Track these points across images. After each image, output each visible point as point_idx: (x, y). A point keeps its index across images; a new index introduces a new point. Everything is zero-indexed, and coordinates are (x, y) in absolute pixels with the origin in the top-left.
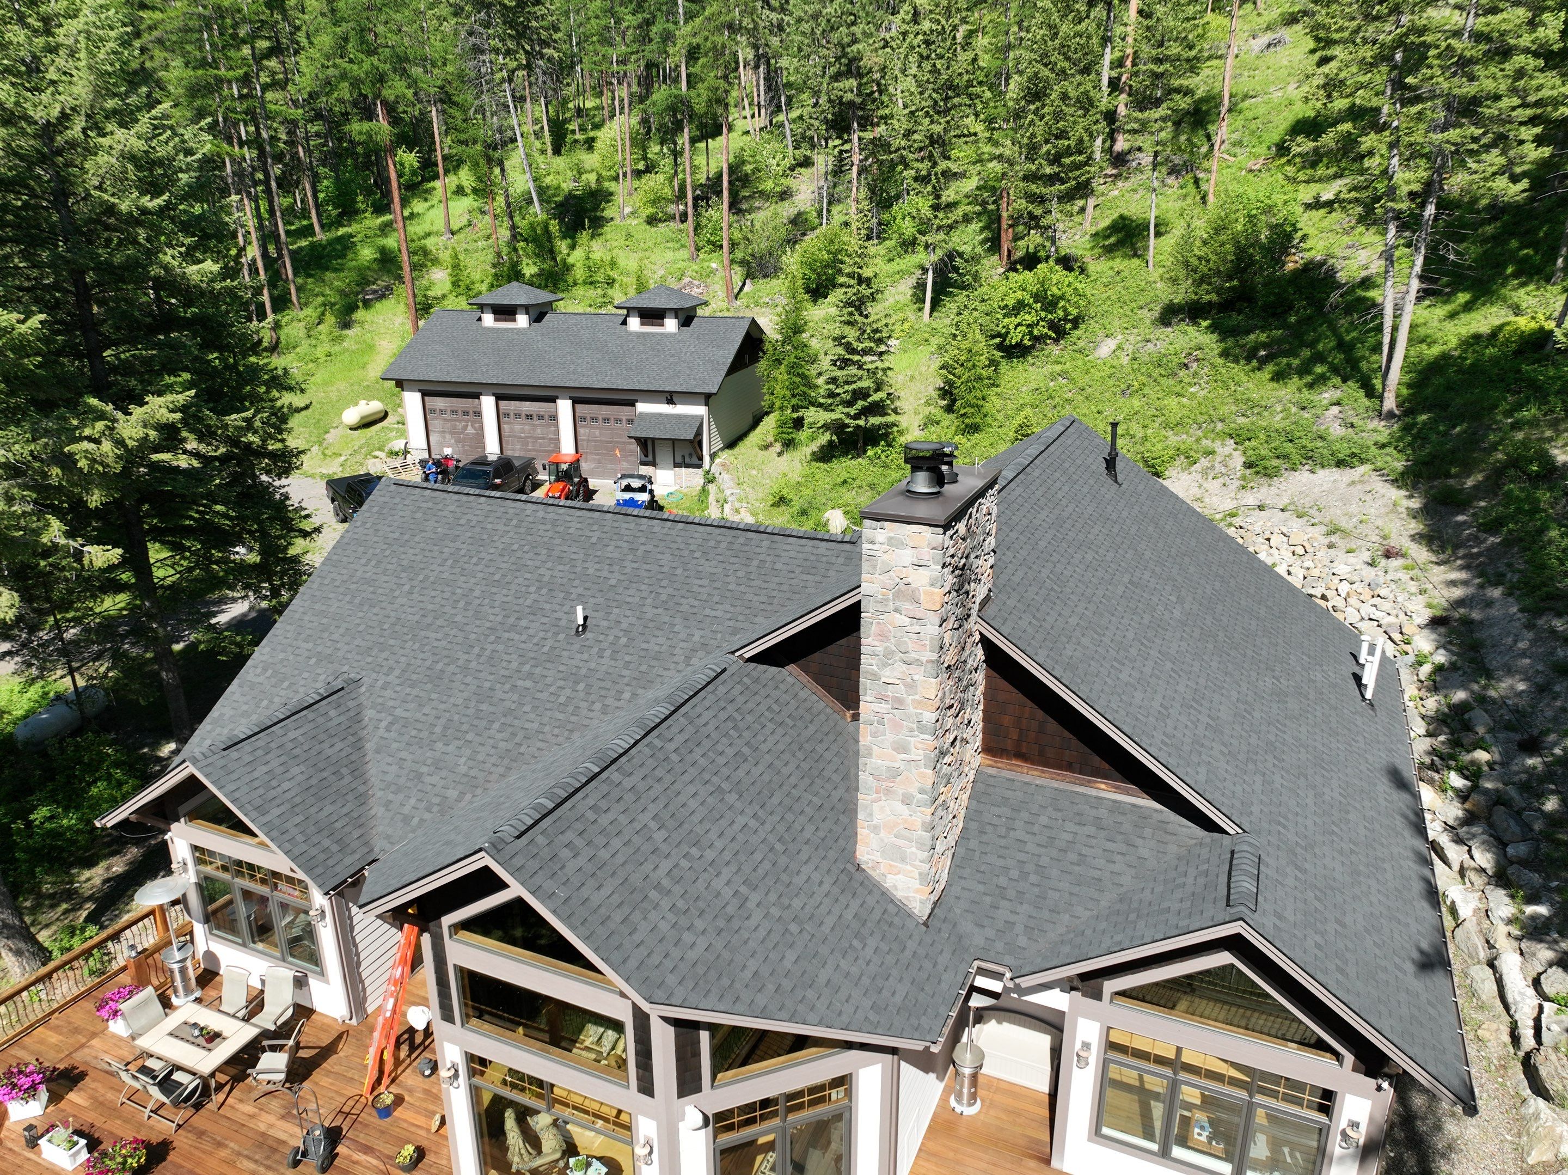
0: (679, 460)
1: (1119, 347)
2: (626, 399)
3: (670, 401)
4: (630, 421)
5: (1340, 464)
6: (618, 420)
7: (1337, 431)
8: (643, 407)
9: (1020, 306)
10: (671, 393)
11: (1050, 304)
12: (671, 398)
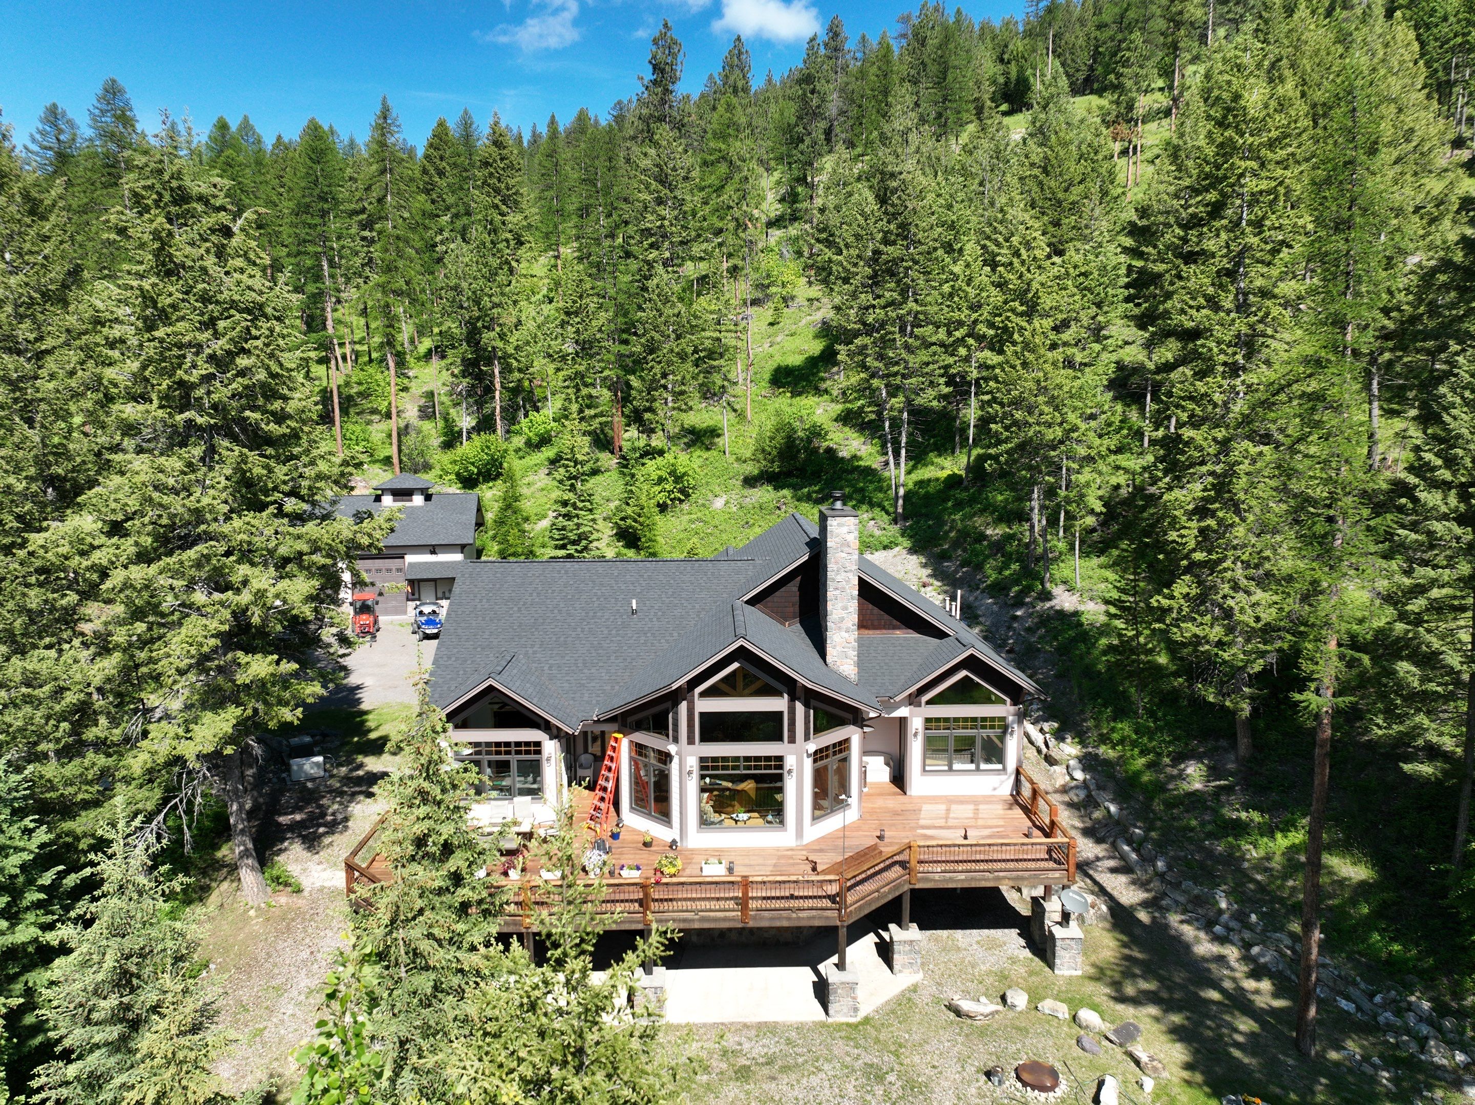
0: (440, 595)
1: (727, 503)
2: (397, 553)
3: (433, 552)
4: (399, 570)
5: (885, 548)
6: (389, 570)
7: (877, 533)
8: (410, 558)
9: (661, 480)
10: (434, 546)
11: (678, 479)
12: (433, 549)
